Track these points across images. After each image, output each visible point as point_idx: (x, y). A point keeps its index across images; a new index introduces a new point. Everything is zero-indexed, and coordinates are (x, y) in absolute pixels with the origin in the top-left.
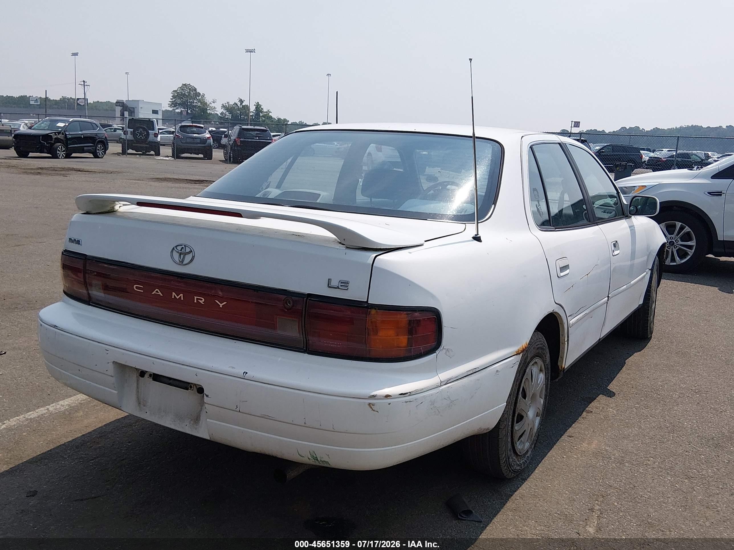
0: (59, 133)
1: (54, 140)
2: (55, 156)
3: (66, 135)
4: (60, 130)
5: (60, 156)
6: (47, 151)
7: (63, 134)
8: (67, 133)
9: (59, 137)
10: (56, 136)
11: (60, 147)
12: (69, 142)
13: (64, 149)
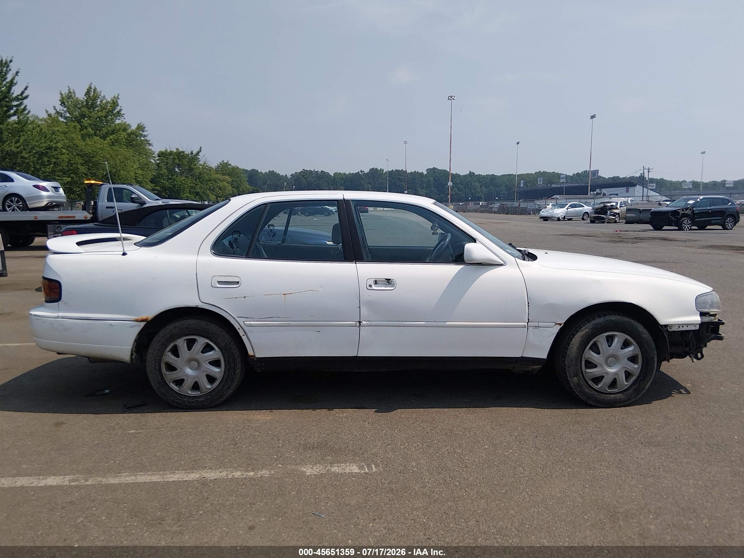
0: (687, 209)
1: (680, 215)
2: (681, 229)
3: (693, 210)
4: (689, 206)
5: (685, 228)
6: (675, 224)
7: (690, 210)
8: (694, 209)
9: (686, 212)
10: (683, 212)
11: (686, 221)
12: (695, 216)
13: (690, 222)
